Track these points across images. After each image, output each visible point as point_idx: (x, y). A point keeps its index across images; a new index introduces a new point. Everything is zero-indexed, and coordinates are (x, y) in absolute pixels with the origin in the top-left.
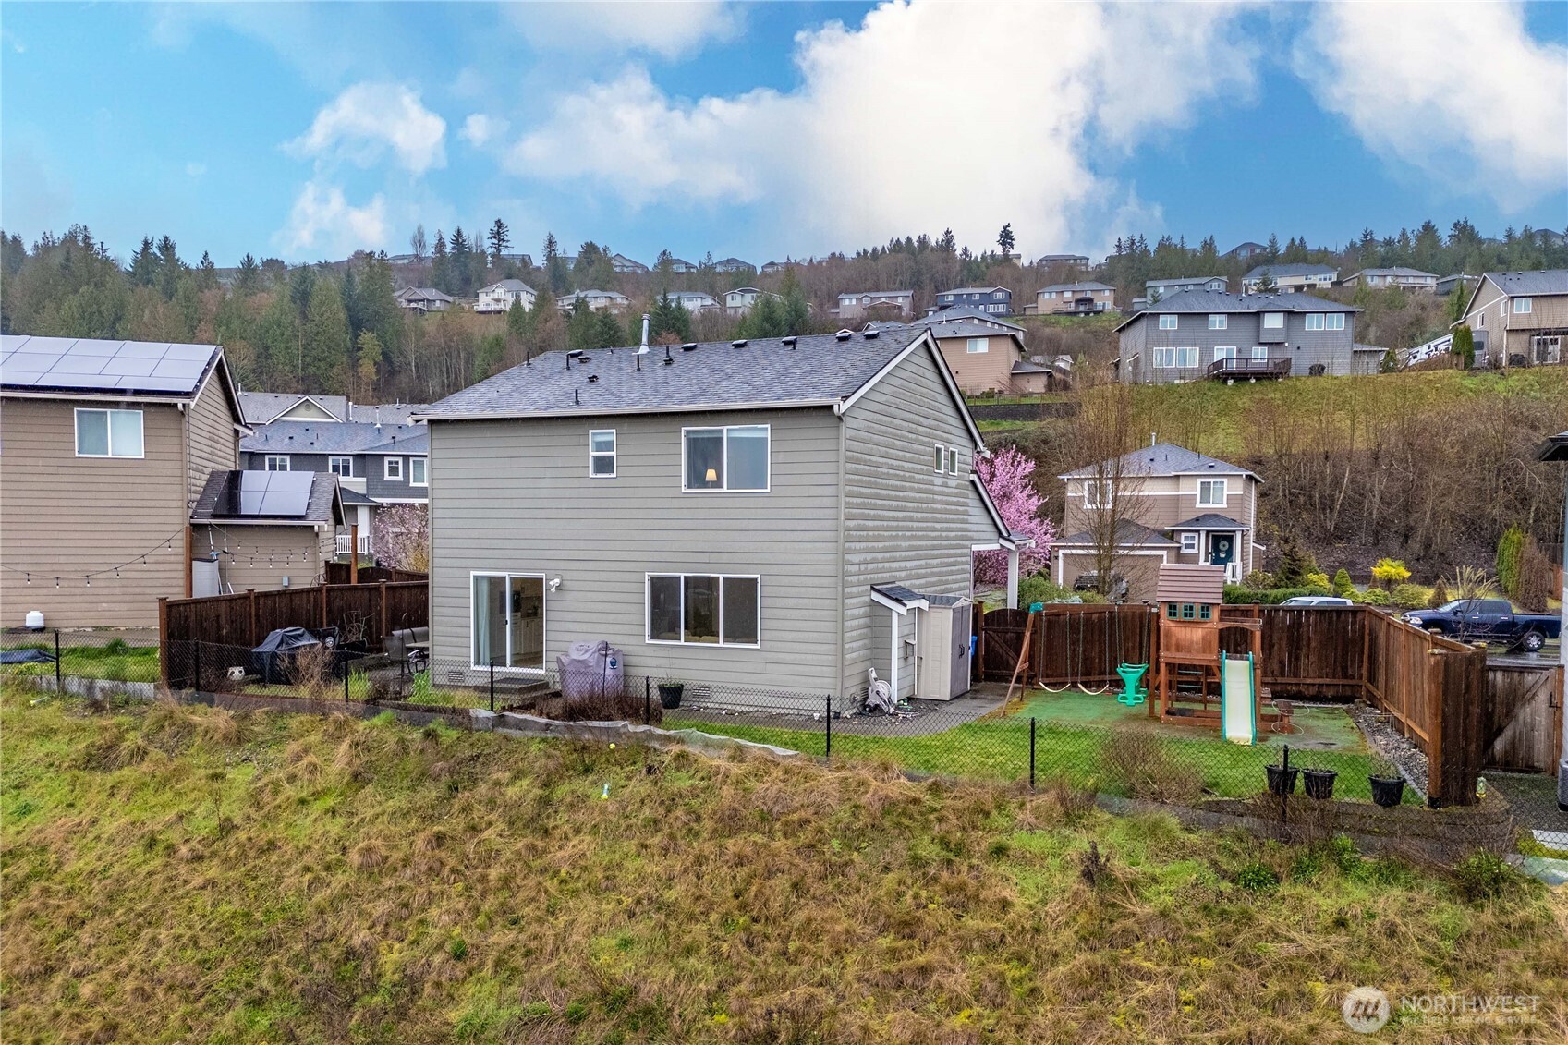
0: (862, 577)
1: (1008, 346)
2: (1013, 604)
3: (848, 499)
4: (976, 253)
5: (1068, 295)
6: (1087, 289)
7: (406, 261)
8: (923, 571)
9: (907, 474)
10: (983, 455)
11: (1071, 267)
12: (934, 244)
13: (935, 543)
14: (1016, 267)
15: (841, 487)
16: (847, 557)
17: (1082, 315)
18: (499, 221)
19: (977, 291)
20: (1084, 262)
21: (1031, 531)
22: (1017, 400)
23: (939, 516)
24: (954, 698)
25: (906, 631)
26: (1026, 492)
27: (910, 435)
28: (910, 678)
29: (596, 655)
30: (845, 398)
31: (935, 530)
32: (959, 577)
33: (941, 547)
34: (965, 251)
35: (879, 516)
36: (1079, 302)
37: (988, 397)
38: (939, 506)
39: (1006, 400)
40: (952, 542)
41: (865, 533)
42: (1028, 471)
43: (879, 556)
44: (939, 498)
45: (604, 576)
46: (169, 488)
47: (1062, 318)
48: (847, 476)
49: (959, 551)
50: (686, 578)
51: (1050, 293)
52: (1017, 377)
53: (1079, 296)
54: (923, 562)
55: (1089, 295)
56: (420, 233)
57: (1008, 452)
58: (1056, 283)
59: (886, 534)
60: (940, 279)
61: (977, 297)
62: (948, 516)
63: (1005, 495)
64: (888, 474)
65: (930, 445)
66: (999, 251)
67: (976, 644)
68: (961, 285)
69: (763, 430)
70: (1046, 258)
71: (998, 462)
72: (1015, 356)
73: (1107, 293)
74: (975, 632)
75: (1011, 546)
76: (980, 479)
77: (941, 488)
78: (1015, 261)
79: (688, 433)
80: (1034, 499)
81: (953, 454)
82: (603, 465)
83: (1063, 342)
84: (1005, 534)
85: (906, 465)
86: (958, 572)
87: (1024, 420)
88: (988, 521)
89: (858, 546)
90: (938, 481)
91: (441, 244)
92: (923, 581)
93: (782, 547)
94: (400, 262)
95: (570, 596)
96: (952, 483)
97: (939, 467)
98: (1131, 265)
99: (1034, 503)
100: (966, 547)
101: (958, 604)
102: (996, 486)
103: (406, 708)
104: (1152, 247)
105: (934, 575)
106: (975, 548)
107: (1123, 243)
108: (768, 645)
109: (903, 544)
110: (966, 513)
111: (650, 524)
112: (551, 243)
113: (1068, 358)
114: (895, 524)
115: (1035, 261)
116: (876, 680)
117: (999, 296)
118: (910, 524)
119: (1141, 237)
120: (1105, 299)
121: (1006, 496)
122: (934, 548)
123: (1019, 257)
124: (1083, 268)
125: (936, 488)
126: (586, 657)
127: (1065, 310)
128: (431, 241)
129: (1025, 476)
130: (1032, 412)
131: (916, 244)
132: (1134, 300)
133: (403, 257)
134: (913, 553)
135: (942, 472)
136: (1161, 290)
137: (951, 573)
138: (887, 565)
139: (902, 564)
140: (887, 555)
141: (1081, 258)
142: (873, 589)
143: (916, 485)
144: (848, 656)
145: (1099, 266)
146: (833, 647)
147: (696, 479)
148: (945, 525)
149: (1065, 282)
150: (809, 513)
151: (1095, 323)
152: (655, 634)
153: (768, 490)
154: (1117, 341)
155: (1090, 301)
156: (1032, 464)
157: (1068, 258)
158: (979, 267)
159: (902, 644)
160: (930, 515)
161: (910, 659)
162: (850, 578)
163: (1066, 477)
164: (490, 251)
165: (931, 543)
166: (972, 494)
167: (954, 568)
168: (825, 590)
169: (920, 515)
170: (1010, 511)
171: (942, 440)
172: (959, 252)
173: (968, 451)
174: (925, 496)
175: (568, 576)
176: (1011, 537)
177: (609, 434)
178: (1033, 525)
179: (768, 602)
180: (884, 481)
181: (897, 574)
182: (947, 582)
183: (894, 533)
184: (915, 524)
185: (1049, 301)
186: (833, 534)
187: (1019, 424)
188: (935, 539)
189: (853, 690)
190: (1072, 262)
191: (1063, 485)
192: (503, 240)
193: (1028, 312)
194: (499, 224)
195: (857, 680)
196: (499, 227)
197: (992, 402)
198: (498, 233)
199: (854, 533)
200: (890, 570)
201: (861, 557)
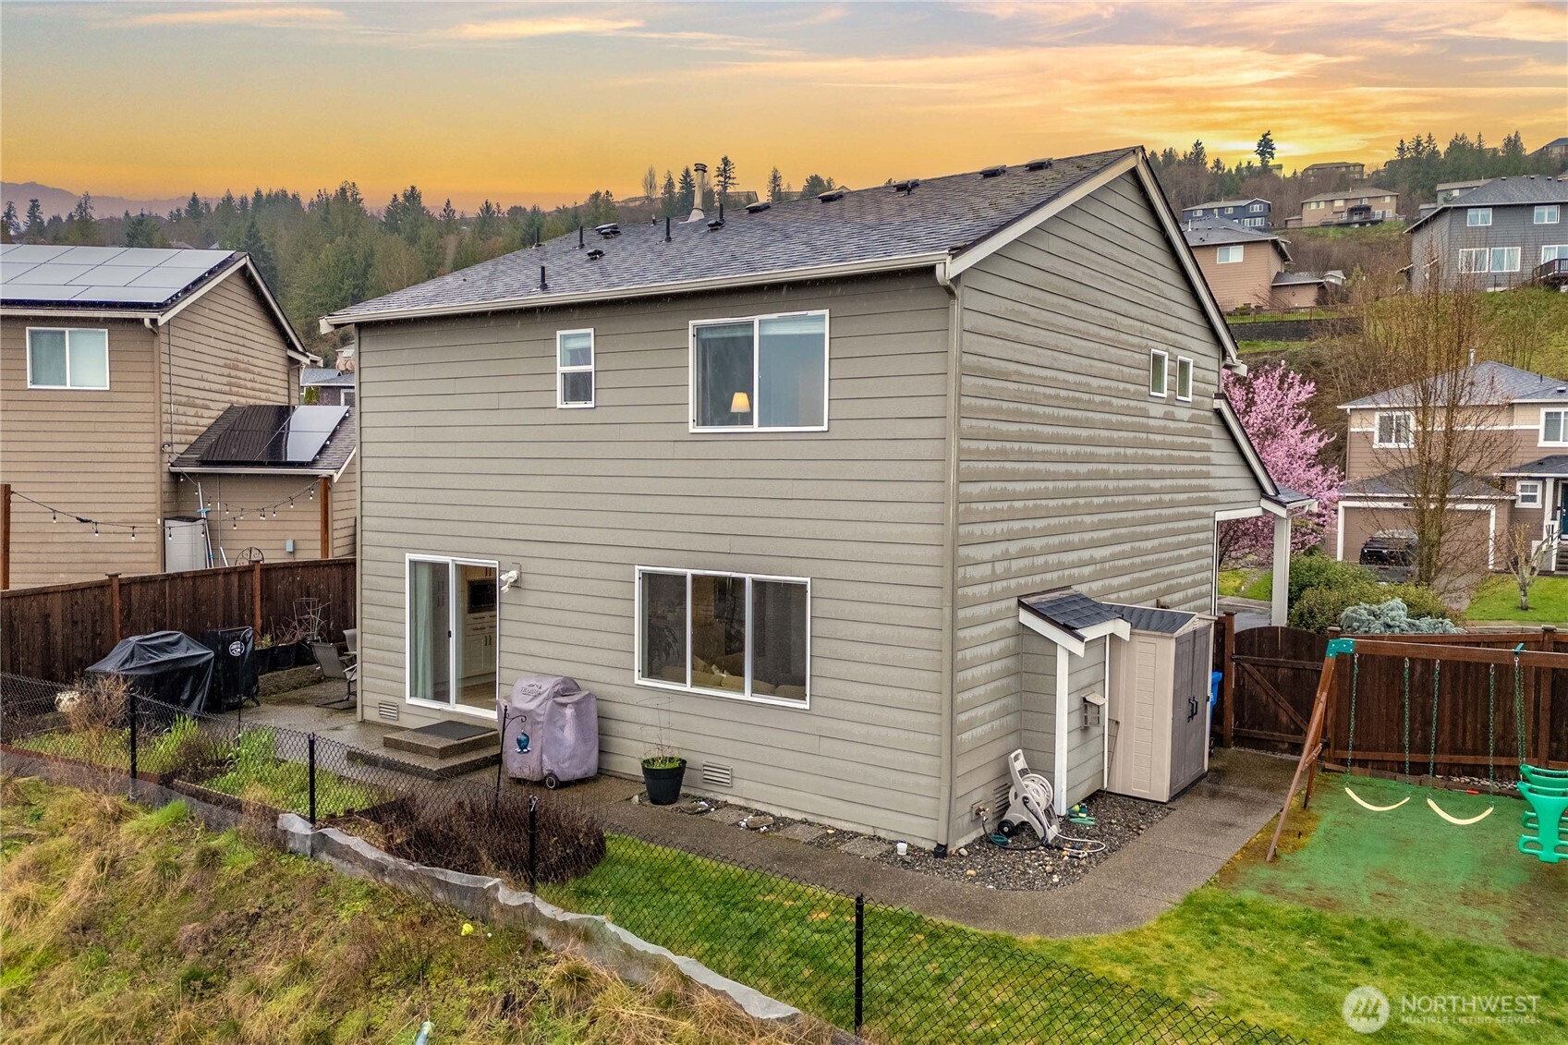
0: (999, 586)
1: (1268, 254)
2: (1279, 615)
3: (965, 444)
4: (1230, 165)
5: (1339, 204)
6: (1363, 196)
7: (638, 203)
8: (1127, 562)
9: (1098, 399)
10: (1236, 371)
11: (1343, 174)
12: (1181, 157)
13: (1151, 512)
14: (1277, 178)
15: (951, 421)
16: (963, 551)
17: (1357, 226)
18: (726, 158)
19: (1230, 204)
20: (1358, 169)
21: (1308, 483)
22: (1278, 316)
23: (1157, 468)
24: (1178, 795)
25: (1085, 677)
26: (1301, 427)
27: (1104, 332)
28: (1094, 762)
29: (550, 702)
30: (957, 252)
31: (1150, 492)
32: (1192, 565)
33: (1160, 520)
34: (1218, 162)
35: (1038, 472)
36: (1352, 211)
37: (1242, 314)
38: (1158, 453)
39: (1266, 317)
40: (1182, 510)
41: (1005, 505)
42: (1304, 397)
43: (1038, 543)
44: (1159, 438)
45: (577, 568)
46: (139, 427)
47: (1331, 231)
48: (965, 401)
49: (1193, 523)
50: (695, 577)
51: (1318, 202)
52: (1277, 291)
53: (1352, 205)
54: (1127, 547)
55: (1365, 202)
56: (651, 175)
57: (1274, 369)
58: (1325, 192)
59: (1052, 503)
60: (1187, 195)
61: (1231, 211)
62: (1174, 468)
63: (1268, 431)
64: (1057, 397)
65: (1143, 350)
66: (1257, 161)
67: (1220, 687)
68: (1211, 199)
69: (815, 322)
70: (1312, 168)
71: (1259, 383)
72: (1276, 266)
73: (1388, 200)
74: (1219, 667)
75: (1282, 512)
76: (1232, 409)
77: (1162, 423)
78: (1276, 172)
79: (699, 330)
80: (1315, 437)
81: (1184, 366)
82: (578, 387)
83: (1335, 254)
84: (1271, 492)
85: (1095, 382)
86: (1193, 558)
87: (1287, 339)
88: (1245, 473)
89: (989, 529)
90: (1157, 410)
91: (670, 184)
92: (1126, 579)
93: (848, 530)
94: (632, 205)
95: (531, 598)
96: (1183, 413)
97: (1158, 387)
98: (1416, 168)
99: (1313, 444)
100: (1207, 516)
101: (1186, 628)
102: (1254, 419)
103: (204, 797)
104: (1442, 148)
105: (1146, 566)
106: (1221, 516)
107: (1406, 144)
108: (823, 704)
109: (1088, 519)
110: (1207, 462)
111: (644, 485)
112: (776, 179)
113: (1339, 273)
114: (1072, 484)
115: (1299, 171)
116: (1023, 772)
117: (1257, 208)
118: (1102, 484)
119: (1430, 137)
120: (1385, 207)
121: (1271, 433)
122: (1147, 522)
123: (1280, 167)
124: (1357, 176)
125: (1151, 422)
126: (532, 706)
127: (1335, 221)
128: (661, 181)
129: (1300, 405)
130: (1299, 330)
131: (1161, 159)
132: (1422, 207)
133: (636, 199)
134: (1107, 533)
135: (1165, 395)
136: (1456, 193)
137: (1180, 560)
138: (1053, 558)
139: (1086, 554)
140: (1055, 540)
141: (1355, 165)
142: (1021, 604)
143: (1114, 418)
144: (966, 736)
145: (1377, 172)
146: (934, 719)
147: (715, 408)
148: (1169, 482)
149: (1336, 190)
150: (894, 470)
151: (1372, 234)
152: (651, 671)
153: (825, 428)
154: (1409, 245)
155: (1368, 209)
156: (1311, 387)
157: (1338, 166)
158: (1233, 180)
159: (1077, 704)
160: (1141, 468)
161: (1095, 731)
162: (969, 591)
163: (1348, 407)
164: (717, 189)
165: (1142, 513)
166: (1215, 430)
167: (1184, 552)
168: (921, 612)
169: (1121, 468)
170: (1277, 454)
171: (1165, 342)
172: (1210, 165)
173: (1212, 363)
174: (1131, 435)
175: (531, 566)
176: (1282, 498)
177: (582, 336)
178: (1312, 474)
179: (822, 627)
180: (1049, 410)
181: (1076, 571)
182: (1171, 576)
183: (1069, 502)
184: (1111, 484)
185: (1316, 211)
186: (936, 508)
187: (1281, 344)
188: (1150, 506)
189: (976, 797)
190: (1344, 169)
191: (1344, 418)
192: (729, 178)
193: (1290, 225)
194: (726, 161)
195: (988, 775)
196: (726, 165)
197: (1248, 320)
198: (725, 170)
199: (981, 506)
200: (1061, 566)
201: (998, 549)
